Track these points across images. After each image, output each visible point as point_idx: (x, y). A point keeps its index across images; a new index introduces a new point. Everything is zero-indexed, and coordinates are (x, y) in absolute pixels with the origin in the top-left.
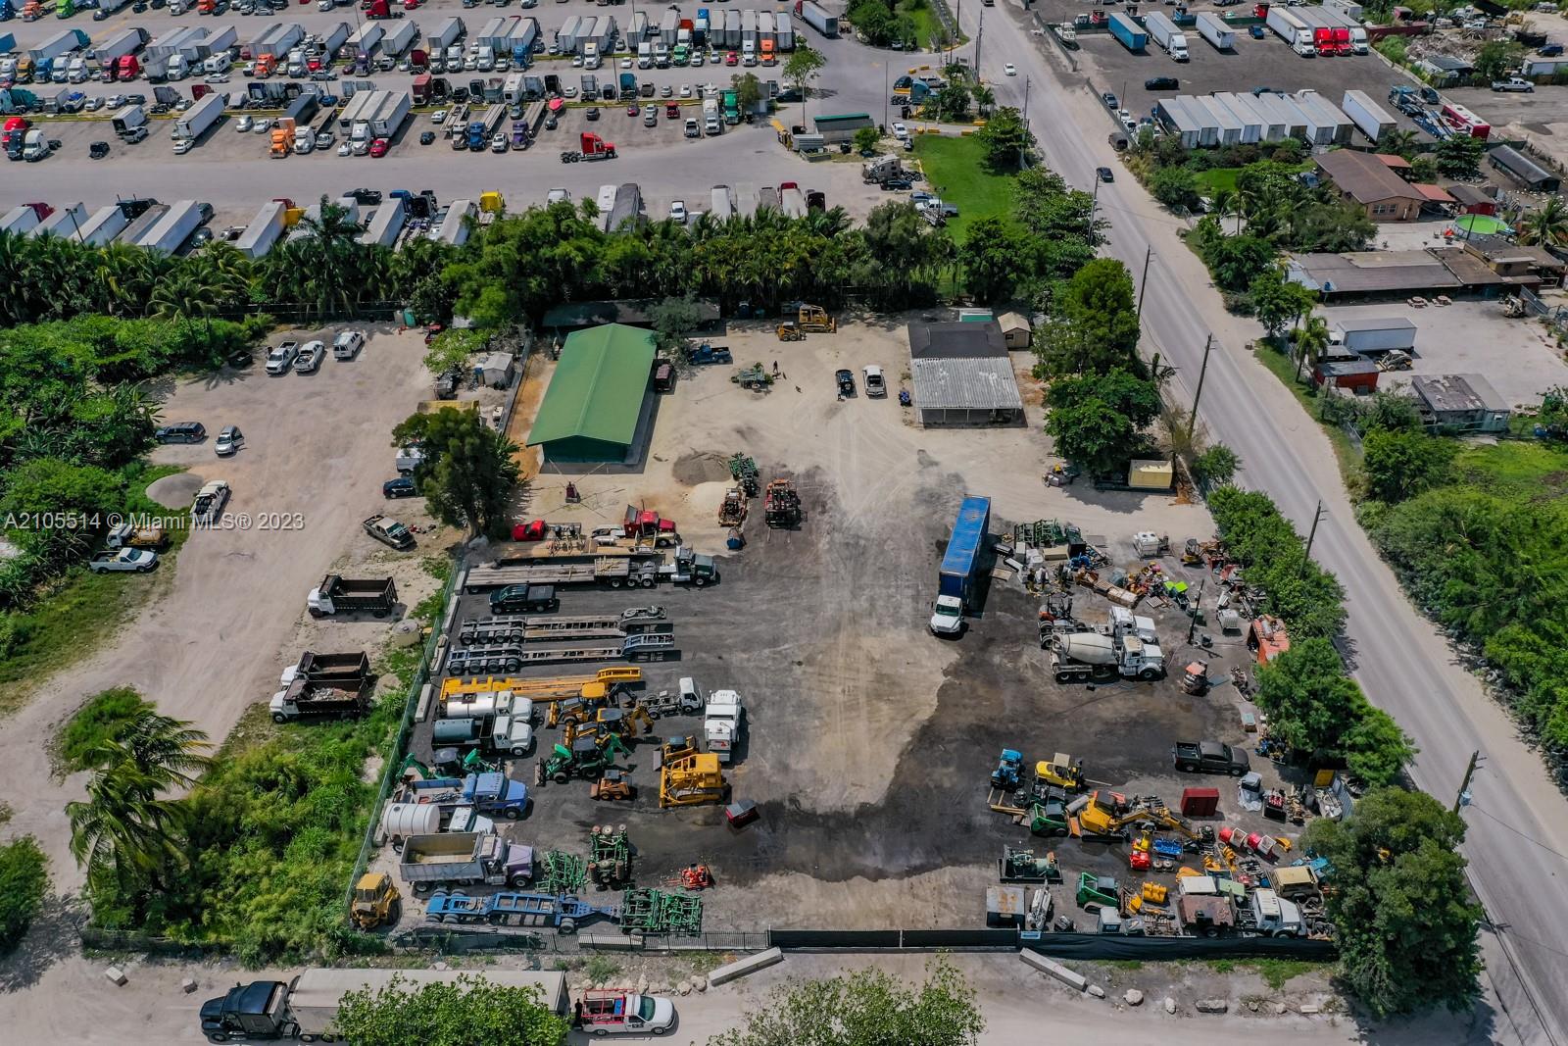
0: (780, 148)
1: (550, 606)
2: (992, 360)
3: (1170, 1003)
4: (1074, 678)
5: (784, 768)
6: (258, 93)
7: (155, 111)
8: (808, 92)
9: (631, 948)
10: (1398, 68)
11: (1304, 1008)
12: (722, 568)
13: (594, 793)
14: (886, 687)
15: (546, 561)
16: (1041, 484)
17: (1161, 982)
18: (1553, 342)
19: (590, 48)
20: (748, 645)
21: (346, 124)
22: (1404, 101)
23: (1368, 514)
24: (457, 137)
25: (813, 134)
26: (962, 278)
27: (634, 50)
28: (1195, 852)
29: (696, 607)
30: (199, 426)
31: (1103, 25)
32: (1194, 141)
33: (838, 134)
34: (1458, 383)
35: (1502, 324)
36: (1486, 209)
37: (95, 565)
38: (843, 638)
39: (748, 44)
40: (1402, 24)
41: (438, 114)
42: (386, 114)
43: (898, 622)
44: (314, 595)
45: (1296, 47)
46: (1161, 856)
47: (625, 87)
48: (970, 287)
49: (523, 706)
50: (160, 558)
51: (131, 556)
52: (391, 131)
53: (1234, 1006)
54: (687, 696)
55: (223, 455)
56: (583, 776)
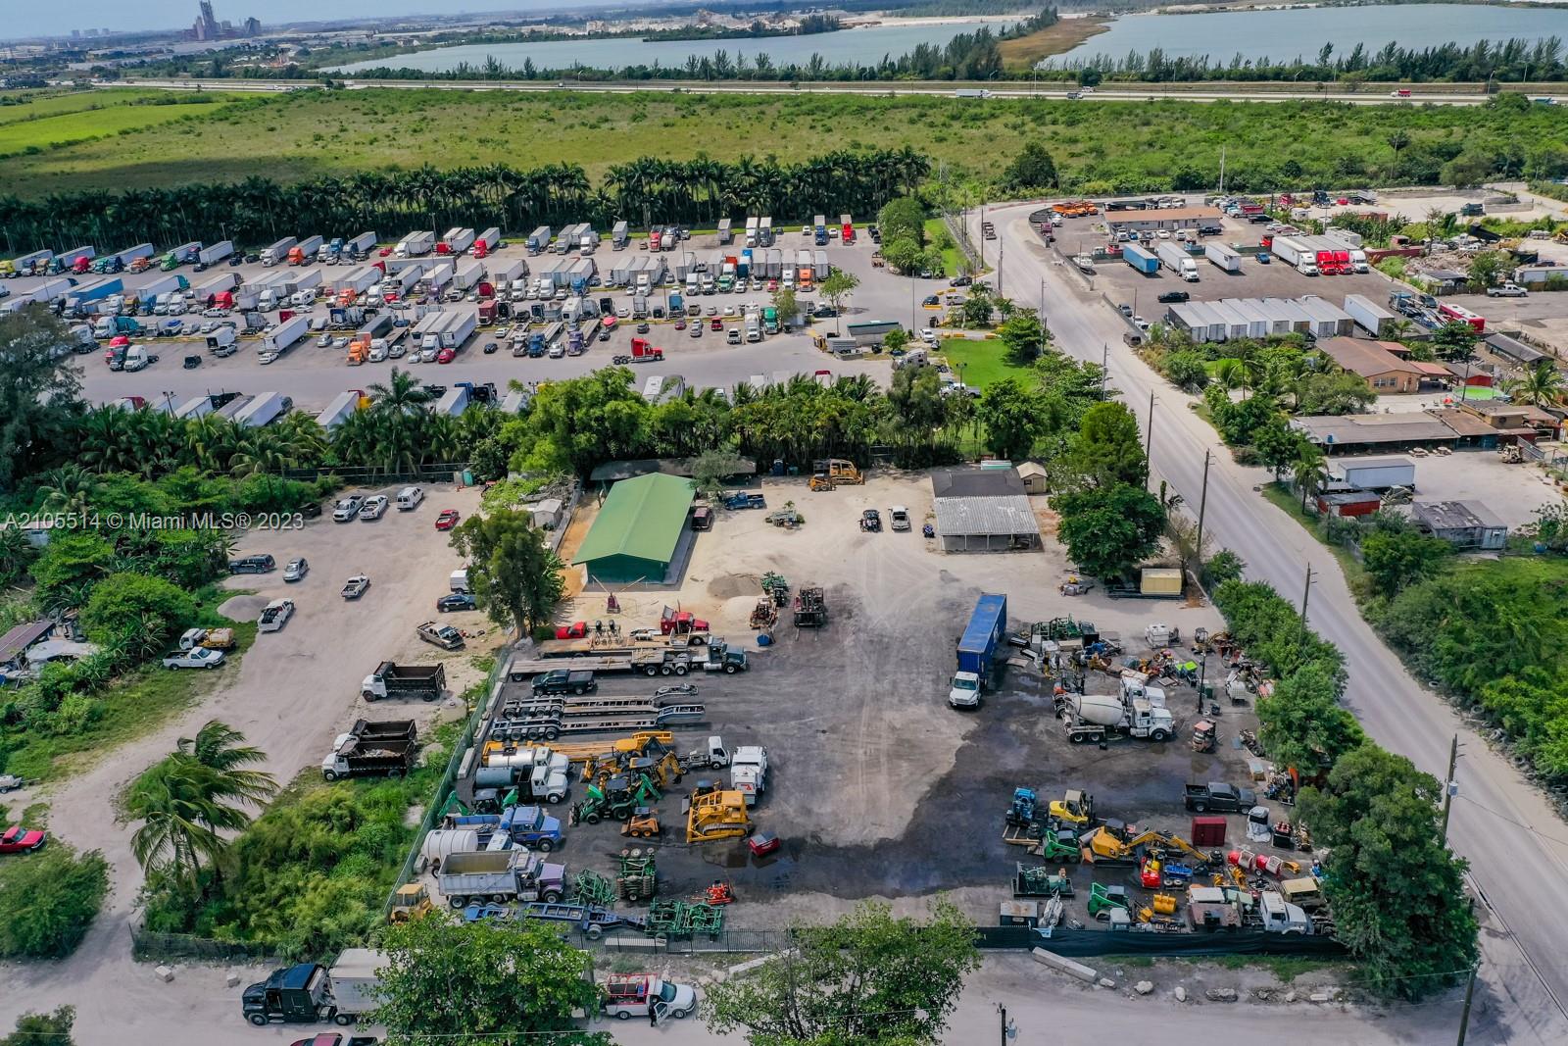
0: (817, 351)
1: (587, 688)
2: (1011, 497)
3: (1180, 992)
4: (1087, 739)
5: (808, 812)
6: (339, 318)
7: (244, 333)
8: (843, 310)
9: (656, 950)
10: (1397, 282)
11: (1314, 997)
12: (752, 659)
13: (624, 829)
14: (904, 748)
15: (586, 654)
16: (1057, 594)
17: (1173, 979)
18: (1551, 481)
19: (642, 279)
20: (774, 718)
21: (417, 336)
22: (1403, 305)
23: (1370, 609)
24: (517, 346)
25: (846, 337)
26: (983, 437)
27: (683, 282)
28: (1204, 876)
29: (726, 690)
30: (269, 559)
31: (1118, 255)
32: (1203, 336)
33: (870, 338)
34: (1456, 508)
35: (1503, 469)
36: (1482, 381)
37: (167, 662)
38: (866, 712)
39: (788, 274)
40: (1400, 248)
41: (501, 330)
42: (454, 328)
43: (918, 699)
44: (370, 679)
45: (1300, 268)
46: (1172, 876)
47: (673, 308)
48: (989, 444)
49: (560, 760)
50: (226, 659)
51: (201, 654)
52: (458, 342)
53: (1243, 996)
54: (716, 751)
55: (289, 581)
56: (613, 817)
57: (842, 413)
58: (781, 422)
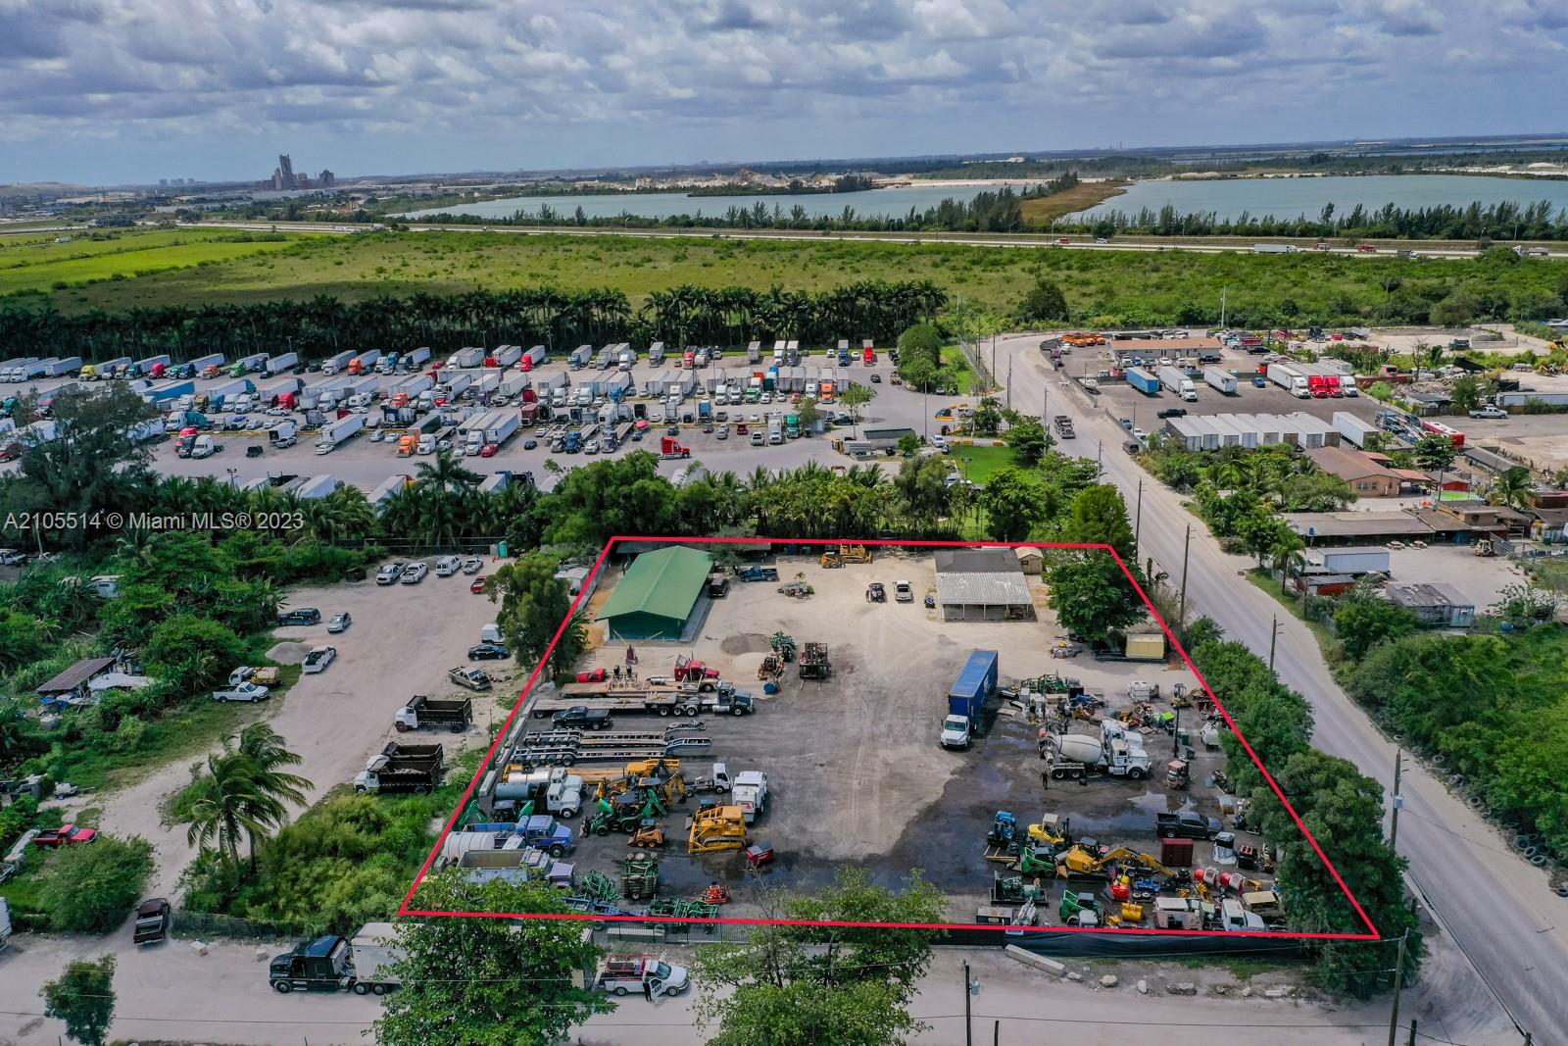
0: (835, 453)
1: (602, 723)
2: (1008, 574)
3: (1142, 985)
4: (1067, 775)
5: (803, 831)
6: (392, 417)
7: (304, 429)
8: (859, 419)
9: (654, 940)
10: (1385, 404)
11: (1268, 993)
12: (758, 705)
13: (631, 840)
14: (896, 780)
15: (604, 695)
16: (1048, 657)
17: (1138, 975)
18: (1521, 571)
19: (675, 389)
20: (775, 754)
21: (463, 432)
22: (1388, 423)
23: (1341, 673)
24: (555, 443)
25: (862, 440)
26: (985, 523)
27: (712, 393)
28: (1170, 890)
29: (733, 729)
30: (316, 612)
31: (1122, 378)
32: (1197, 445)
33: (885, 442)
34: (1427, 590)
35: (1475, 560)
36: (1459, 487)
37: (217, 695)
38: (861, 750)
39: (811, 387)
40: (1388, 375)
41: (541, 430)
42: (498, 425)
43: (911, 739)
44: (403, 711)
45: (1293, 392)
46: (1142, 890)
47: (702, 414)
48: (990, 530)
49: (575, 780)
50: (271, 694)
51: (248, 688)
52: (501, 438)
53: (1201, 991)
54: (720, 776)
55: (332, 632)
56: (622, 830)
57: (853, 497)
58: (796, 503)
